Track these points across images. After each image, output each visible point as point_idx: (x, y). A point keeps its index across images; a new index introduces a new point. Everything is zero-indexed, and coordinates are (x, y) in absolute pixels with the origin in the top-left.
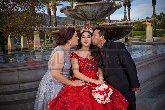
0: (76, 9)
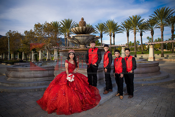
0: (73, 38)
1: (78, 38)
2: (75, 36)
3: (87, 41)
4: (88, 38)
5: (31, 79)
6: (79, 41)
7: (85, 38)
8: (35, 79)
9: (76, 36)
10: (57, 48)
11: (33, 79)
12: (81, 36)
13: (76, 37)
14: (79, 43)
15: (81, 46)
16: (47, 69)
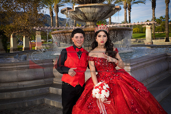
0: (77, 10)
1: (85, 10)
2: (79, 7)
3: (99, 15)
4: (102, 10)
5: (12, 84)
6: (86, 15)
7: (97, 10)
8: (19, 83)
9: (81, 7)
10: (40, 29)
11: (16, 84)
12: (91, 7)
13: (80, 9)
14: (86, 19)
15: (88, 23)
16: (41, 64)
